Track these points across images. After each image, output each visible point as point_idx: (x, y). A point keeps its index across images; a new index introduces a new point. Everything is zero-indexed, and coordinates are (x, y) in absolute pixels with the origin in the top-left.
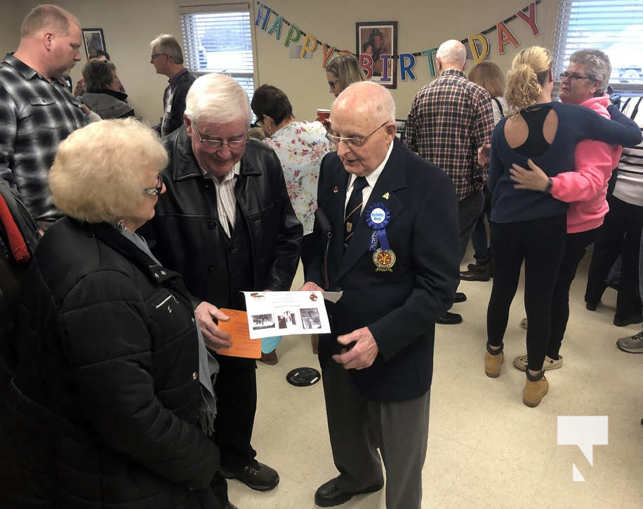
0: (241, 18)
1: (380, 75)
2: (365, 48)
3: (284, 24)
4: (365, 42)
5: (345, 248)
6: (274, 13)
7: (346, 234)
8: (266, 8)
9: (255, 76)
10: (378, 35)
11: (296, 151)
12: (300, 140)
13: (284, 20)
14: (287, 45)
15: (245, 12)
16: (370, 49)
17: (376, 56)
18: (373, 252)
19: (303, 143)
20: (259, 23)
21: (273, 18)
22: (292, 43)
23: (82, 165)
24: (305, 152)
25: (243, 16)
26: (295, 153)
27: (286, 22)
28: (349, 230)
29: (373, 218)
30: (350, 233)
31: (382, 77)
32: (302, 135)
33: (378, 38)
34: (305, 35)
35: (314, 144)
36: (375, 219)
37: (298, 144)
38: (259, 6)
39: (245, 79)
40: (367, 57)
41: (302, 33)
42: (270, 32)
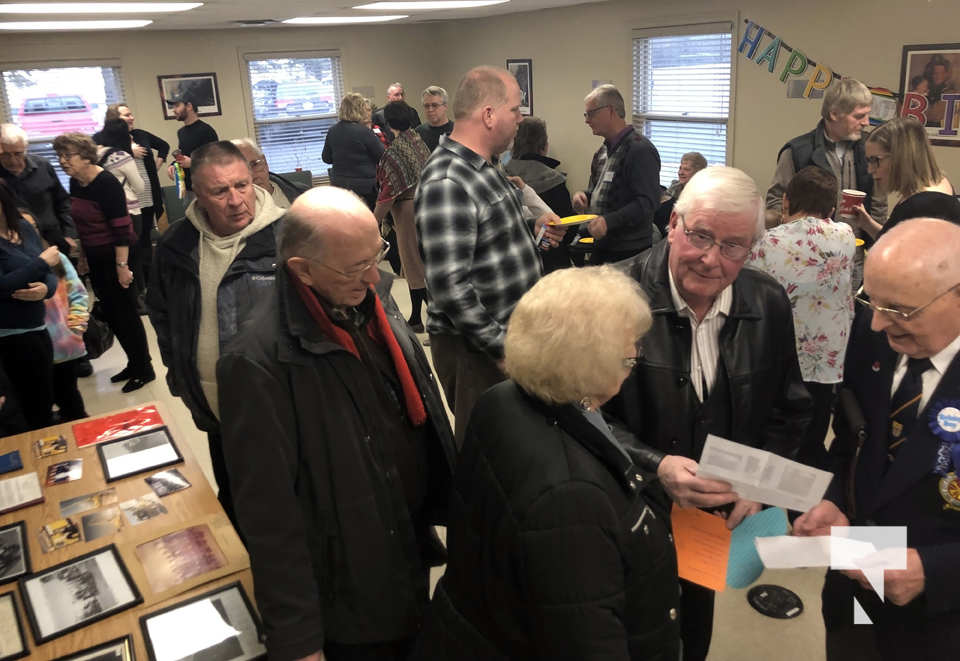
0: (719, 42)
1: (938, 125)
2: (915, 83)
3: (783, 49)
4: (916, 74)
5: (888, 462)
6: (770, 34)
7: (891, 439)
8: (757, 27)
9: (731, 123)
10: (942, 64)
11: (799, 256)
12: (809, 243)
13: (783, 45)
14: (784, 79)
15: (725, 33)
16: (924, 85)
17: (934, 96)
18: (940, 476)
19: (813, 249)
20: (745, 49)
21: (766, 43)
22: (792, 77)
23: (554, 330)
24: (812, 262)
25: (721, 39)
26: (797, 259)
27: (787, 47)
28: (897, 433)
29: (941, 422)
30: (898, 439)
31: (942, 129)
32: (816, 238)
33: (940, 68)
34: (814, 65)
35: (830, 254)
36: (946, 424)
37: (805, 249)
38: (746, 25)
39: (715, 126)
40: (918, 97)
41: (810, 62)
42: (760, 62)
